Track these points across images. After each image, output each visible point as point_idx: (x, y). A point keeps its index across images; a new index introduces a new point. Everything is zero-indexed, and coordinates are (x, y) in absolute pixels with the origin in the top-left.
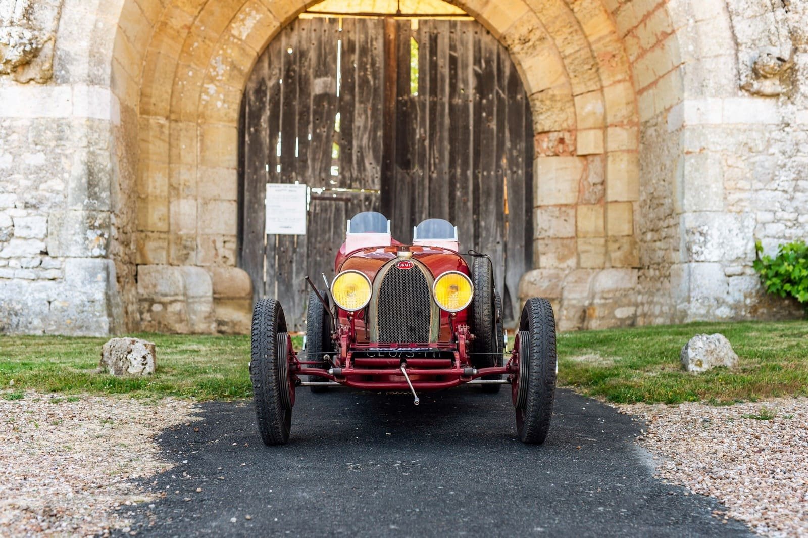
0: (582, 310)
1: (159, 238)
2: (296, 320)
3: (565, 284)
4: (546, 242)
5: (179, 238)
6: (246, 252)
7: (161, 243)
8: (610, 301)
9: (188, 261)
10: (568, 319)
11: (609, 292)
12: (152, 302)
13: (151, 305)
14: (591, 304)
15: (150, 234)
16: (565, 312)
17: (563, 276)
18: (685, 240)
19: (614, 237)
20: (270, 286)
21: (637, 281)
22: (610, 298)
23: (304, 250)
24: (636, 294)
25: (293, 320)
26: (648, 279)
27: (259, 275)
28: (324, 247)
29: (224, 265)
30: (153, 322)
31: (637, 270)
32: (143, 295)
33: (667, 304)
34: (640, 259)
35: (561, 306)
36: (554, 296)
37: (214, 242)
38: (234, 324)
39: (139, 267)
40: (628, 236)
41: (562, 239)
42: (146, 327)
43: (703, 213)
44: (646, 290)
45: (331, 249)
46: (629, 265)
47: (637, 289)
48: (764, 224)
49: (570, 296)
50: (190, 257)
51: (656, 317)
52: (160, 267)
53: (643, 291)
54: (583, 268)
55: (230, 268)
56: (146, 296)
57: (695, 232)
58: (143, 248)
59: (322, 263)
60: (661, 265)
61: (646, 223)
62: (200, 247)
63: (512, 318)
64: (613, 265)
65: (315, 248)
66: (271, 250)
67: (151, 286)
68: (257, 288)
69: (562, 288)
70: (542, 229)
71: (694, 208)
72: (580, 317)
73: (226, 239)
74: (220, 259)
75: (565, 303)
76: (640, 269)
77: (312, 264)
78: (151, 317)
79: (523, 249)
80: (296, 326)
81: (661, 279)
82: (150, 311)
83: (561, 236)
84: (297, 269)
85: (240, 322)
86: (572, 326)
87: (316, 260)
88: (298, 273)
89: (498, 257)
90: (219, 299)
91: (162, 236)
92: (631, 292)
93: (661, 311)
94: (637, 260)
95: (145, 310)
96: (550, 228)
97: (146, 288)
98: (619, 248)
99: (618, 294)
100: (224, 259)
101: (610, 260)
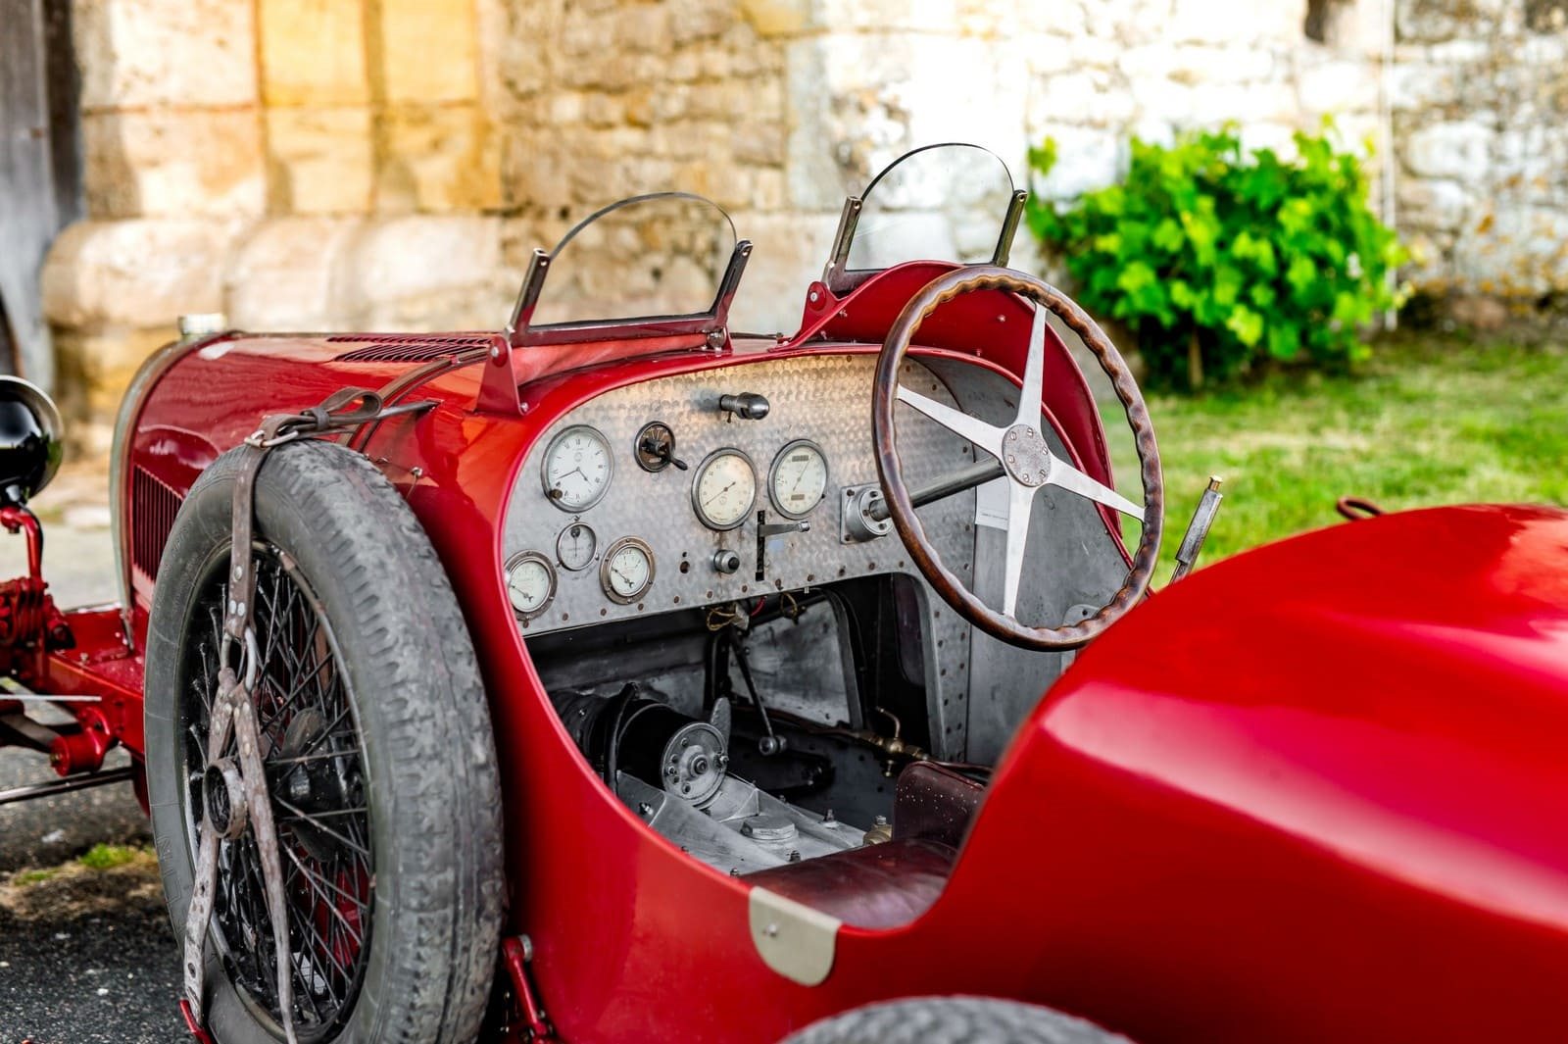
4: (156, 120)
17: (225, 243)
18: (822, 131)
19: (412, 105)
21: (498, 257)
31: (498, 220)
34: (513, 181)
40: (466, 103)
41: (214, 110)
43: (894, 39)
46: (473, 202)
47: (499, 285)
48: (1045, 77)
54: (303, 216)
57: (868, 102)
61: (545, 59)
64: (427, 203)
69: (230, 288)
70: (136, 73)
71: (863, 18)
76: (507, 215)
83: (209, 97)
92: (481, 295)
94: (497, 186)
96: (166, 70)
98: (436, 145)
99: (442, 305)
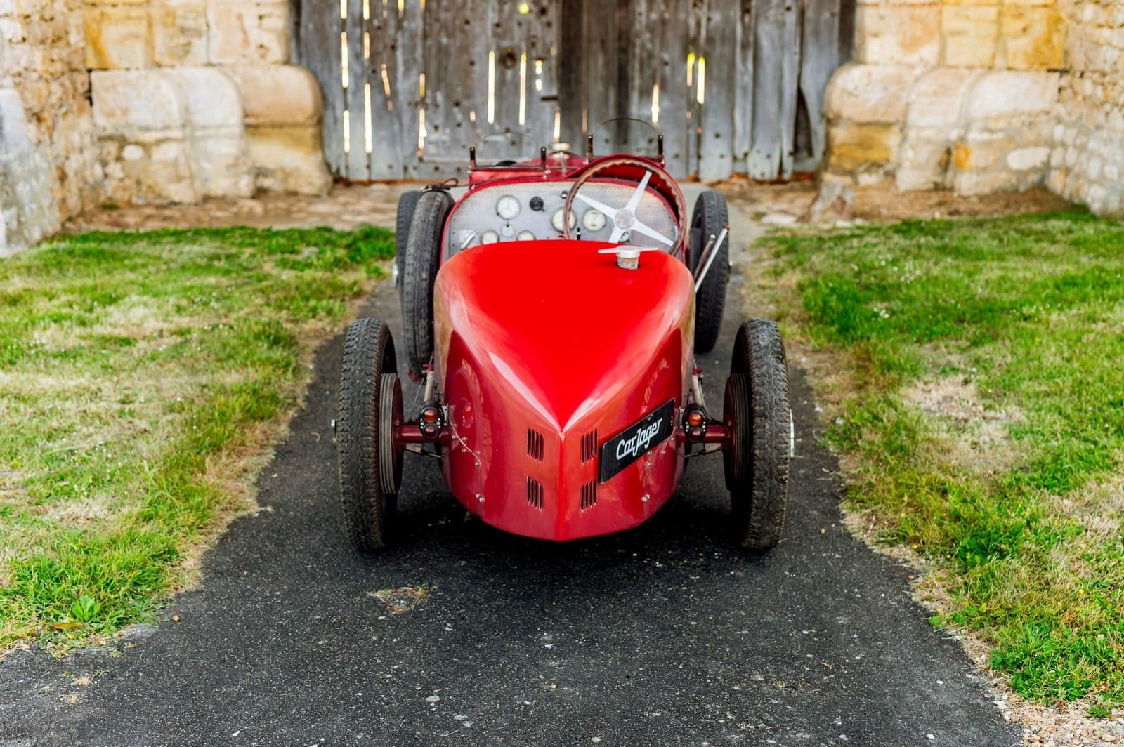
0: (944, 149)
1: (129, 18)
2: (405, 158)
3: (913, 97)
4: (882, 11)
5: (170, 14)
6: (307, 28)
7: (133, 27)
8: (1001, 135)
9: (189, 57)
10: (916, 167)
11: (998, 118)
12: (123, 142)
13: (121, 148)
14: (962, 139)
15: (109, 10)
16: (910, 154)
17: (910, 79)
19: (1017, 6)
20: (354, 94)
21: (1056, 97)
22: (1001, 130)
23: (417, 25)
24: (1053, 123)
25: (401, 159)
26: (1080, 98)
27: (335, 74)
28: (454, 19)
29: (262, 62)
30: (127, 181)
31: (1057, 75)
32: (104, 129)
33: (1115, 163)
34: (1066, 53)
35: (904, 139)
36: (891, 119)
37: (240, 17)
38: (287, 175)
39: (93, 74)
40: (1045, 6)
41: (913, 5)
42: (114, 191)
44: (1074, 118)
45: (467, 22)
46: (1042, 64)
47: (1053, 113)
49: (922, 122)
50: (194, 49)
51: (1091, 182)
52: (133, 75)
53: (1066, 118)
54: (950, 67)
55: (273, 67)
56: (110, 131)
58: (98, 37)
59: (453, 50)
60: (1107, 79)
62: (213, 28)
63: (810, 153)
64: (1011, 64)
65: (437, 20)
66: (354, 25)
67: (118, 112)
68: (330, 99)
69: (908, 105)
72: (940, 164)
73: (263, 11)
74: (252, 51)
75: (912, 134)
76: (1064, 72)
77: (434, 51)
78: (123, 170)
79: (837, 20)
80: (406, 169)
81: (1107, 107)
82: (119, 159)
84: (406, 62)
85: (297, 170)
86: (923, 180)
87: (439, 43)
88: (407, 69)
89: (787, 37)
90: (256, 127)
91: (135, 12)
92: (1043, 118)
93: (1102, 173)
94: (1060, 55)
95: (111, 158)
97: (109, 115)
98: (1025, 30)
99: (1016, 123)
100: (261, 51)
101: (1005, 53)
